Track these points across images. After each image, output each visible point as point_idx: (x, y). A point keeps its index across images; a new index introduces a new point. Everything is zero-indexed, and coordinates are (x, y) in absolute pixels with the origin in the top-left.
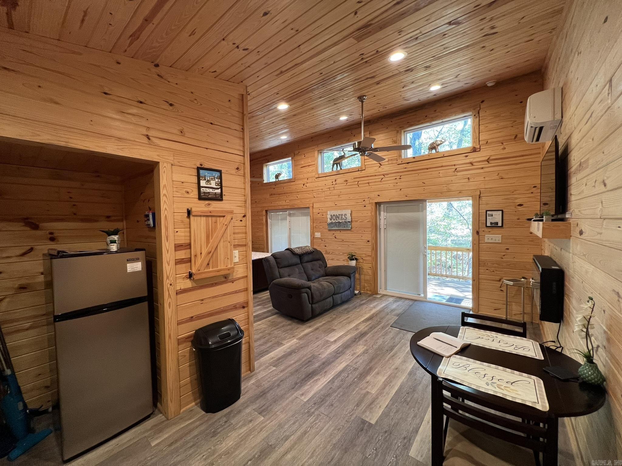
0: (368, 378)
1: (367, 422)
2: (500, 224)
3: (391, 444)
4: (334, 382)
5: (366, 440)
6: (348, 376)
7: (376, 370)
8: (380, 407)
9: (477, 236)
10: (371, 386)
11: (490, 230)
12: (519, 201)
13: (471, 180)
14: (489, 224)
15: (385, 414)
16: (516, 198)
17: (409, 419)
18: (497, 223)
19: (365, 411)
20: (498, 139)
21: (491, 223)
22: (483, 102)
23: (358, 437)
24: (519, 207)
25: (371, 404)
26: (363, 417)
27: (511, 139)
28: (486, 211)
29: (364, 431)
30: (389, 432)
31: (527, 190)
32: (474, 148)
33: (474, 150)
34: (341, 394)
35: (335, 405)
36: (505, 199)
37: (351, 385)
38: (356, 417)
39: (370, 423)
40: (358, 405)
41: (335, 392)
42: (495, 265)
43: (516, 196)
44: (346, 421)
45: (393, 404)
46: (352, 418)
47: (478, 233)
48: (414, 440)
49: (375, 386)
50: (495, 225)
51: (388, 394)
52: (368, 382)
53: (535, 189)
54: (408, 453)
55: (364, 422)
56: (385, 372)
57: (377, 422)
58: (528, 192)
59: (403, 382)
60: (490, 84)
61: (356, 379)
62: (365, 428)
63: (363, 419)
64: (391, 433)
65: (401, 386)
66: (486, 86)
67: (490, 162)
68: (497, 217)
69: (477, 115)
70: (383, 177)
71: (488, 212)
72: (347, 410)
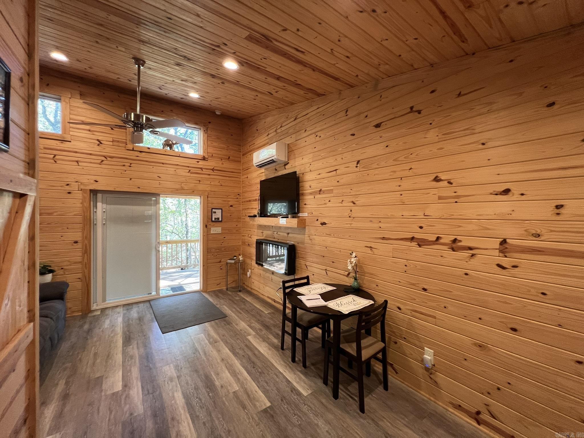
0: (217, 383)
1: (266, 408)
2: (220, 220)
3: (293, 402)
4: (198, 417)
5: (283, 418)
6: (200, 399)
7: (212, 373)
8: (256, 392)
9: (206, 229)
10: (229, 387)
11: (214, 223)
12: (231, 203)
13: (201, 183)
14: (213, 220)
15: (266, 392)
16: (229, 201)
17: (278, 380)
18: (218, 219)
19: (255, 406)
20: (220, 156)
21: (215, 219)
22: (210, 123)
23: (278, 422)
24: (231, 207)
25: (249, 396)
26: (260, 409)
27: (226, 158)
28: (212, 209)
29: (274, 415)
30: (283, 399)
31: (234, 196)
32: (204, 157)
33: (204, 159)
34: (220, 416)
35: (231, 428)
36: (223, 201)
37: (214, 402)
38: (256, 415)
39: (269, 407)
40: (244, 407)
41: (212, 421)
42: (217, 251)
43: (229, 199)
44: (257, 425)
45: (258, 382)
46: (257, 419)
47: (206, 226)
48: (295, 386)
49: (230, 384)
50: (217, 220)
51: (246, 379)
52: (222, 387)
53: (238, 196)
54: (304, 396)
55: (265, 411)
56: (219, 368)
57: (269, 401)
58: (235, 197)
59: (241, 364)
60: (218, 113)
61: (210, 394)
62: (272, 413)
63: (262, 411)
64: (285, 398)
65: (243, 367)
66: (215, 113)
67: (214, 171)
68: (218, 214)
69: (206, 131)
70: (103, 158)
71: (213, 210)
72: (244, 418)
